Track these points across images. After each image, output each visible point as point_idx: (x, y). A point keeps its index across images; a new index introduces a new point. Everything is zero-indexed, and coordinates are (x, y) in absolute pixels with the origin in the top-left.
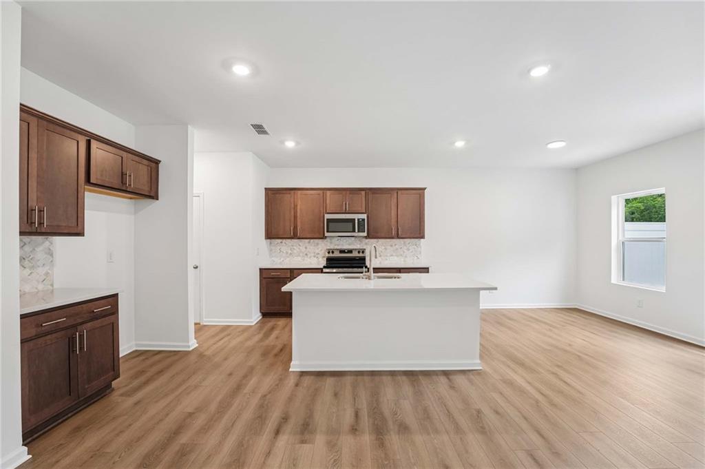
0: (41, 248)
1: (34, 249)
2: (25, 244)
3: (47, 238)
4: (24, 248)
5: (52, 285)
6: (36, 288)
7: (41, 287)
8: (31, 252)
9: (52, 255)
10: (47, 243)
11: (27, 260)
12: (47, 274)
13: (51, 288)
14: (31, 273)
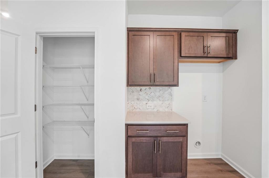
0: (167, 92)
1: (164, 93)
2: (160, 90)
3: (169, 88)
4: (160, 92)
5: (172, 110)
6: (165, 110)
7: (167, 110)
8: (163, 94)
9: (172, 96)
10: (170, 90)
11: (161, 97)
12: (169, 104)
13: (171, 111)
14: (163, 103)
